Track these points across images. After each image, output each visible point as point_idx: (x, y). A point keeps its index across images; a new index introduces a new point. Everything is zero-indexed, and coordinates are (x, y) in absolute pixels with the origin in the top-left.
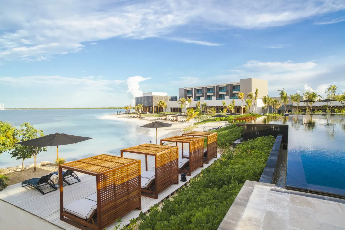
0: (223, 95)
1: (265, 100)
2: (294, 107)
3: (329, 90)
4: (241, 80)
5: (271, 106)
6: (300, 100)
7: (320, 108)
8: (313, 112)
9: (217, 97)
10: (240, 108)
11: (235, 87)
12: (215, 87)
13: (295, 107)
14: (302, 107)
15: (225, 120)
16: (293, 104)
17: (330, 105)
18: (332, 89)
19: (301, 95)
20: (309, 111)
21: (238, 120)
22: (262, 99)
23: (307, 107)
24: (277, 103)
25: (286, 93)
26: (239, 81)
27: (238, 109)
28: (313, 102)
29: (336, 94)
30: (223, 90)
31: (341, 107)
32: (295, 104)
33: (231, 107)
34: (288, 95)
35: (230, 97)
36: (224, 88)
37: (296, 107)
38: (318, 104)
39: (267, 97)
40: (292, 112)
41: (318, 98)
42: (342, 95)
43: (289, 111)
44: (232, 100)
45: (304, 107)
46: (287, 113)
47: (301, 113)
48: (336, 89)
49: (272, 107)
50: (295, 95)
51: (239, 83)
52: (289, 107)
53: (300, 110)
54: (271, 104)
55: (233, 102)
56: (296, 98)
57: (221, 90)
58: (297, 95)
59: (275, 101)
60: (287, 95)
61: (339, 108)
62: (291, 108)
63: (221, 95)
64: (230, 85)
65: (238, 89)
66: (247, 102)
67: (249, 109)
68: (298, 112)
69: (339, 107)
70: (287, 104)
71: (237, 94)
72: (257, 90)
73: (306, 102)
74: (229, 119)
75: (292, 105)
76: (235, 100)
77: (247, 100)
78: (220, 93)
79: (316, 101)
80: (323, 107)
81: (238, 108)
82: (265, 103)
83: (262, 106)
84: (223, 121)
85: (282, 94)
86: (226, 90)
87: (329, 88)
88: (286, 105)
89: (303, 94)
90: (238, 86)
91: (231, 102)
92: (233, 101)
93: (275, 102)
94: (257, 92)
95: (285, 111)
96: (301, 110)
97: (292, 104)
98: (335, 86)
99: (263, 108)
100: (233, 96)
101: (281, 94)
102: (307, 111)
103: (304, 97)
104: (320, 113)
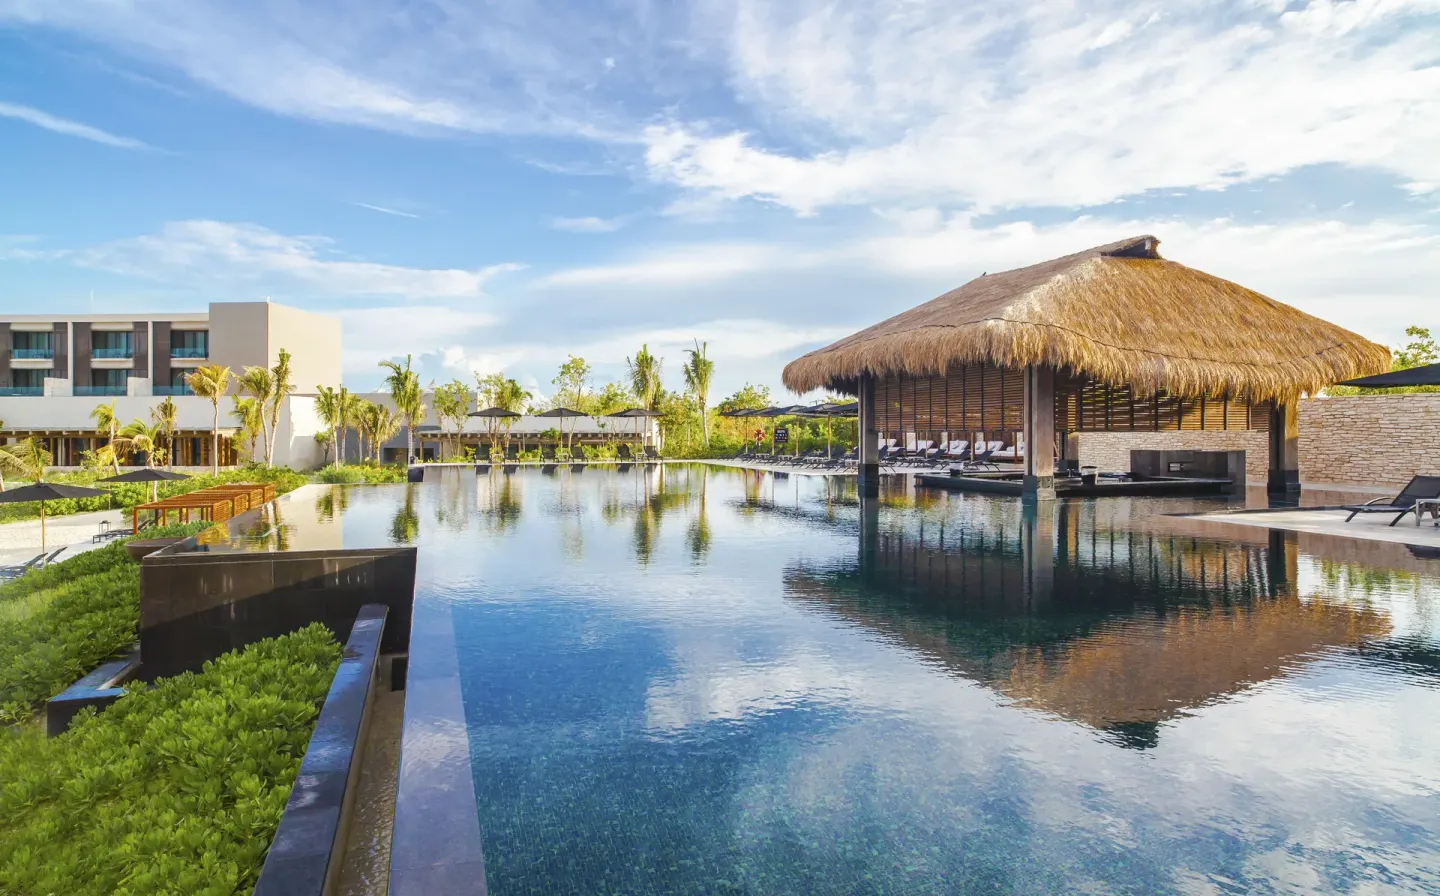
0: (118, 371)
1: (328, 404)
2: (446, 435)
3: (563, 373)
4: (213, 306)
5: (353, 433)
6: (467, 409)
7: (536, 440)
8: (515, 458)
9: (76, 384)
10: (206, 440)
11: (178, 338)
12: (66, 328)
13: (449, 436)
14: (473, 436)
15: (107, 508)
16: (440, 422)
17: (567, 431)
18: (572, 371)
19: (473, 387)
20: (502, 455)
21: (170, 509)
22: (313, 399)
23: (493, 435)
24: (381, 417)
25: (412, 377)
26: (206, 310)
27: (195, 446)
28: (511, 419)
29: (585, 391)
30: (117, 345)
31: (595, 435)
32: (449, 425)
33: (142, 437)
34: (424, 387)
35: (155, 384)
36: (124, 336)
37: (453, 435)
38: (527, 425)
39: (337, 391)
40: (440, 456)
41: (527, 403)
42: (601, 393)
43: (429, 454)
44: (162, 399)
45: (483, 435)
46: (419, 464)
47: (473, 464)
48: (584, 371)
49: (361, 435)
50: (450, 387)
51: (207, 319)
52: (425, 436)
53: (467, 448)
54: (352, 423)
55: (167, 410)
56: (453, 401)
57: (106, 347)
58: (456, 388)
59: (371, 409)
60: (420, 387)
61: (590, 439)
62: (435, 440)
63: (105, 372)
64: (154, 323)
65: (201, 350)
66: (243, 412)
67: (253, 445)
68: (461, 457)
69: (590, 436)
70: (420, 422)
71: (193, 370)
72: (284, 357)
73: (487, 419)
74: (131, 498)
75: (439, 428)
76: (176, 401)
77: (243, 400)
78: (97, 363)
79: (523, 411)
80: (543, 435)
81: (195, 441)
82: (329, 418)
83: (315, 433)
84: (95, 510)
85: (399, 380)
86: (131, 351)
87: (564, 367)
88: (416, 429)
89: (480, 383)
90: (203, 334)
91: (155, 409)
92: (166, 406)
93: (370, 416)
94: (282, 363)
95: (410, 454)
96: (471, 451)
97: (436, 424)
98: (582, 360)
99: (319, 440)
100: (169, 381)
101: (393, 379)
102: (492, 451)
103: (481, 397)
104: (537, 462)
